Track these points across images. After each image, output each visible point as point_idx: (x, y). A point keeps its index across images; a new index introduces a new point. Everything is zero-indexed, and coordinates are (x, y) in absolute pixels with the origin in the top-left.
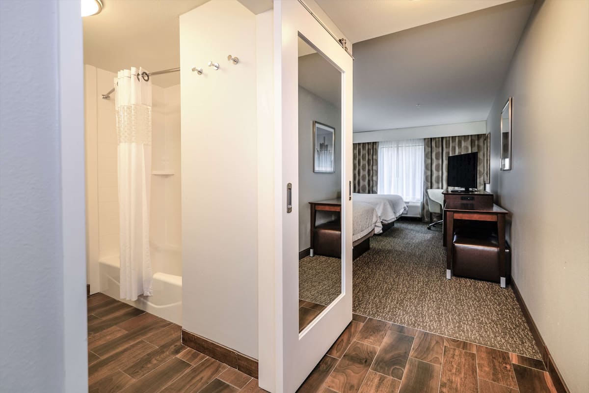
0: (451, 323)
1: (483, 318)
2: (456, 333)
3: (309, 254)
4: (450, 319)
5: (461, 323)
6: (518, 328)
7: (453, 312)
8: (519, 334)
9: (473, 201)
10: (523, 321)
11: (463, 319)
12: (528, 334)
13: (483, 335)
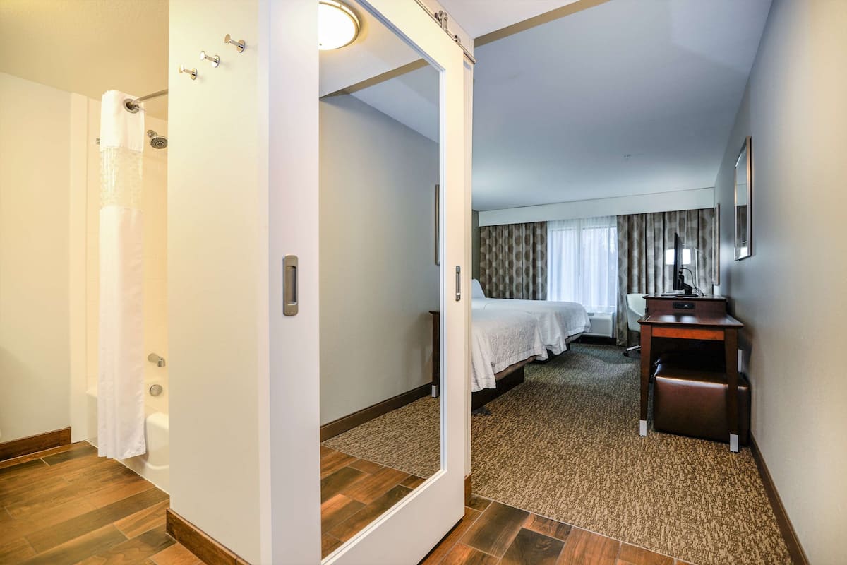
0: (639, 521)
1: (697, 511)
2: (643, 540)
3: (430, 393)
4: (638, 511)
5: (657, 520)
6: (759, 533)
7: (645, 498)
8: (760, 545)
9: (693, 310)
10: (768, 517)
11: (660, 512)
12: (778, 544)
13: (694, 545)
